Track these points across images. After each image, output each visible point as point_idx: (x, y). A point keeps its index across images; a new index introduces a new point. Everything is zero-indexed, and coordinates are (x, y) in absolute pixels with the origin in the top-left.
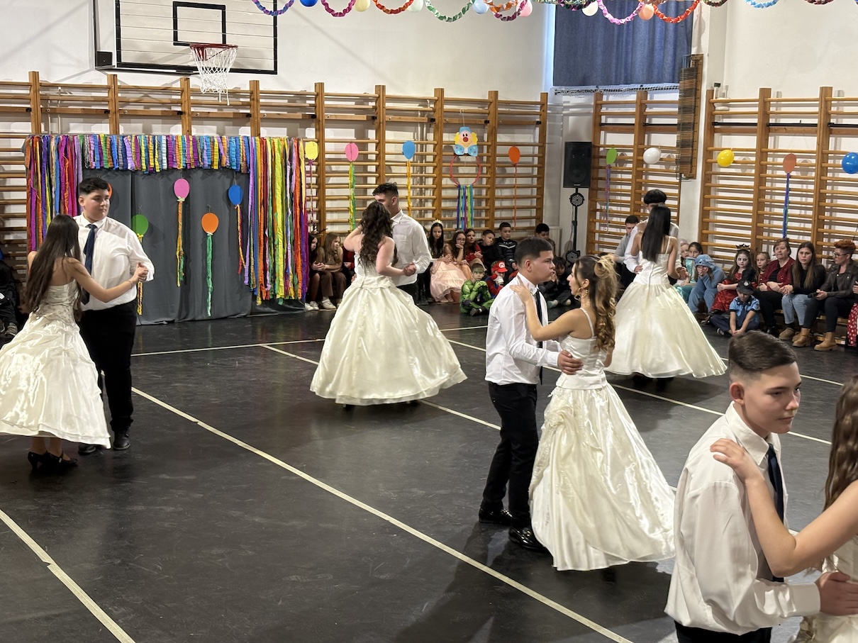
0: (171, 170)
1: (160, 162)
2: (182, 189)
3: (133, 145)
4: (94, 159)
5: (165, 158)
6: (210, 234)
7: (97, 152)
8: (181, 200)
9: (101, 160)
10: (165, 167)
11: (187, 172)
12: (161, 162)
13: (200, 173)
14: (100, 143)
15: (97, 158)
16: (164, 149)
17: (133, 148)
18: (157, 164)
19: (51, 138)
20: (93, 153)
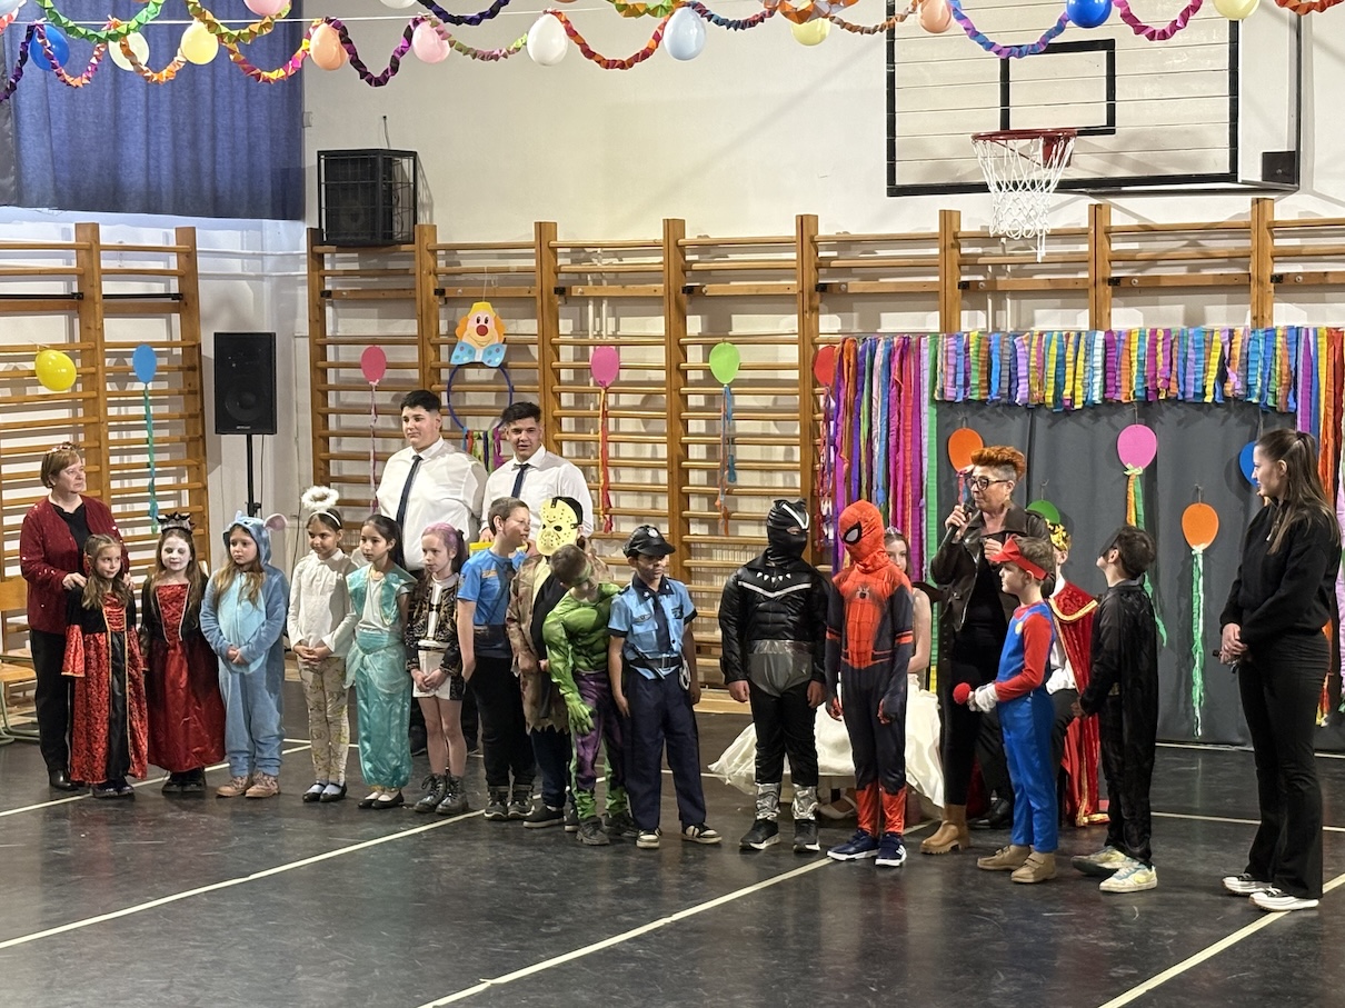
0: (1110, 405)
1: (1085, 386)
2: (1137, 446)
3: (1033, 352)
4: (955, 381)
5: (1098, 379)
6: (1198, 549)
7: (961, 369)
8: (1135, 471)
9: (967, 383)
10: (1097, 397)
11: (1148, 408)
12: (1088, 386)
13: (1181, 412)
14: (967, 349)
15: (961, 377)
16: (1098, 360)
17: (1033, 359)
18: (1079, 393)
19: (876, 342)
20: (952, 371)
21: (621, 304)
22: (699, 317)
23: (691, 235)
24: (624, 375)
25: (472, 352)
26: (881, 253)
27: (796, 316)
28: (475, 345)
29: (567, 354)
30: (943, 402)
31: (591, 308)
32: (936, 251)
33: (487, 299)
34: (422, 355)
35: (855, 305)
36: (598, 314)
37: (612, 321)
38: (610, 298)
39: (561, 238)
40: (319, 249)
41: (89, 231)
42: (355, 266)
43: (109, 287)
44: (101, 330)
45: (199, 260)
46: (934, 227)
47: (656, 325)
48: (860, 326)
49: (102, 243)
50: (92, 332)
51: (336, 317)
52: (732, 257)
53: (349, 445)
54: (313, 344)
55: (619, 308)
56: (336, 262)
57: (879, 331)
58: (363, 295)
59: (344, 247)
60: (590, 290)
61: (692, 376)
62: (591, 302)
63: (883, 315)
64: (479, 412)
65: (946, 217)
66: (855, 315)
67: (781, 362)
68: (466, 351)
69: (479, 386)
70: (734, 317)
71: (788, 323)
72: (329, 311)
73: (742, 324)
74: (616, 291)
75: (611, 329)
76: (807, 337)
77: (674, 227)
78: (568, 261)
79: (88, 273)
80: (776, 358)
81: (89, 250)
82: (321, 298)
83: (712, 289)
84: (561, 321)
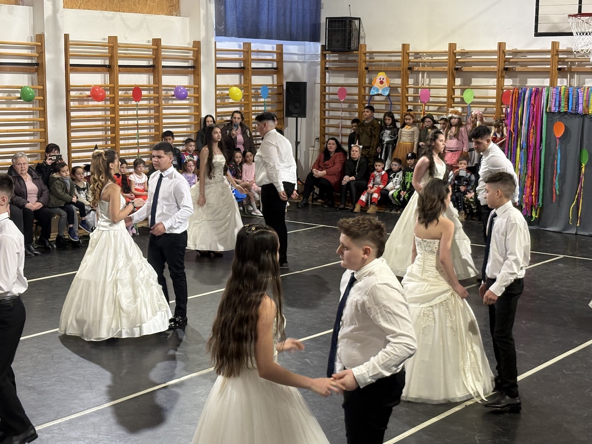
3: (585, 94)
4: (555, 104)
7: (558, 100)
9: (560, 105)
14: (560, 93)
15: (557, 103)
17: (585, 97)
19: (527, 89)
20: (554, 101)
21: (432, 74)
22: (460, 79)
23: (458, 49)
24: (431, 99)
25: (378, 90)
26: (529, 57)
27: (496, 79)
28: (379, 88)
29: (411, 91)
30: (550, 112)
31: (420, 75)
32: (550, 56)
33: (384, 71)
34: (360, 91)
35: (518, 75)
36: (423, 77)
37: (428, 80)
38: (427, 72)
39: (411, 50)
40: (325, 52)
41: (247, 46)
42: (337, 59)
43: (254, 65)
44: (251, 80)
45: (284, 55)
46: (550, 48)
47: (444, 82)
48: (519, 83)
49: (252, 49)
50: (248, 80)
51: (330, 76)
52: (473, 57)
53: (332, 122)
54: (321, 86)
55: (431, 75)
56: (331, 57)
57: (526, 85)
58: (339, 69)
59: (333, 52)
60: (421, 68)
61: (456, 100)
62: (421, 73)
63: (528, 79)
64: (379, 111)
65: (554, 44)
66: (518, 79)
67: (489, 96)
68: (375, 90)
69: (379, 102)
70: (472, 79)
71: (493, 82)
72: (327, 74)
73: (475, 82)
74: (430, 69)
75: (427, 82)
76: (500, 87)
77: (452, 46)
78: (413, 58)
79: (246, 60)
80: (488, 94)
81: (248, 52)
82: (325, 70)
83: (465, 69)
84: (409, 79)
